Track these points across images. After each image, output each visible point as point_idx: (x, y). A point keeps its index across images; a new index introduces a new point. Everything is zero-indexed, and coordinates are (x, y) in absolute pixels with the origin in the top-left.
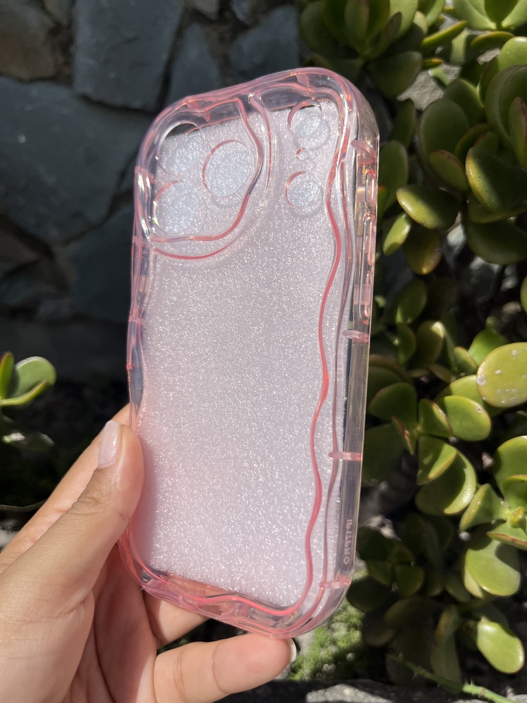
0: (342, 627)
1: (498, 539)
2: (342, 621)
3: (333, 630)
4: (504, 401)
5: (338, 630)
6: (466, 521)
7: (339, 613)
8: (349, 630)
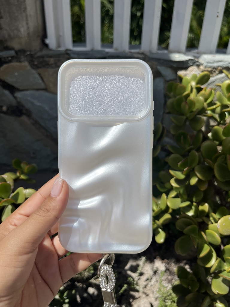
0: (169, 301)
1: (222, 277)
2: (169, 299)
3: (166, 302)
4: (225, 233)
5: (168, 302)
6: (212, 270)
7: (168, 296)
8: (172, 303)
